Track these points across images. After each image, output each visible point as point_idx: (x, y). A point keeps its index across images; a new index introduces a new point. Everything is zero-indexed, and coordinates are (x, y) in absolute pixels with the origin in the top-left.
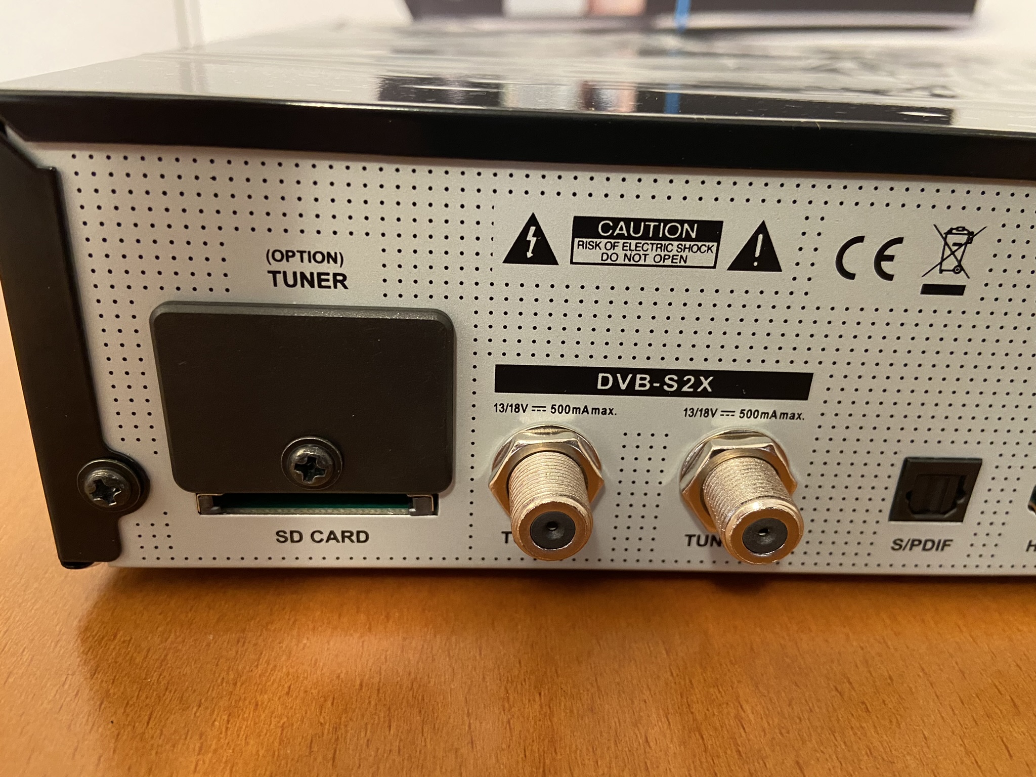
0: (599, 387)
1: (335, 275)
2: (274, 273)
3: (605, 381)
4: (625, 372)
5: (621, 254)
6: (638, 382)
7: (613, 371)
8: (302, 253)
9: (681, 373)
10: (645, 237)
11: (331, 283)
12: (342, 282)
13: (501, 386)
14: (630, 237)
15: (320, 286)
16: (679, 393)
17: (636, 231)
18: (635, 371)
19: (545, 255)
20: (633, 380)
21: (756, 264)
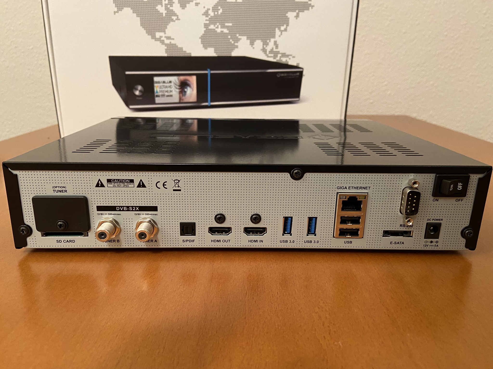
0: (117, 210)
1: (65, 190)
2: (54, 190)
3: (118, 209)
4: (121, 207)
5: (117, 185)
6: (124, 209)
7: (119, 207)
8: (59, 187)
9: (132, 207)
10: (120, 182)
11: (64, 192)
12: (66, 191)
14: (117, 182)
15: (62, 192)
16: (132, 211)
17: (118, 181)
18: (123, 207)
19: (102, 186)
20: (123, 208)
21: (141, 187)
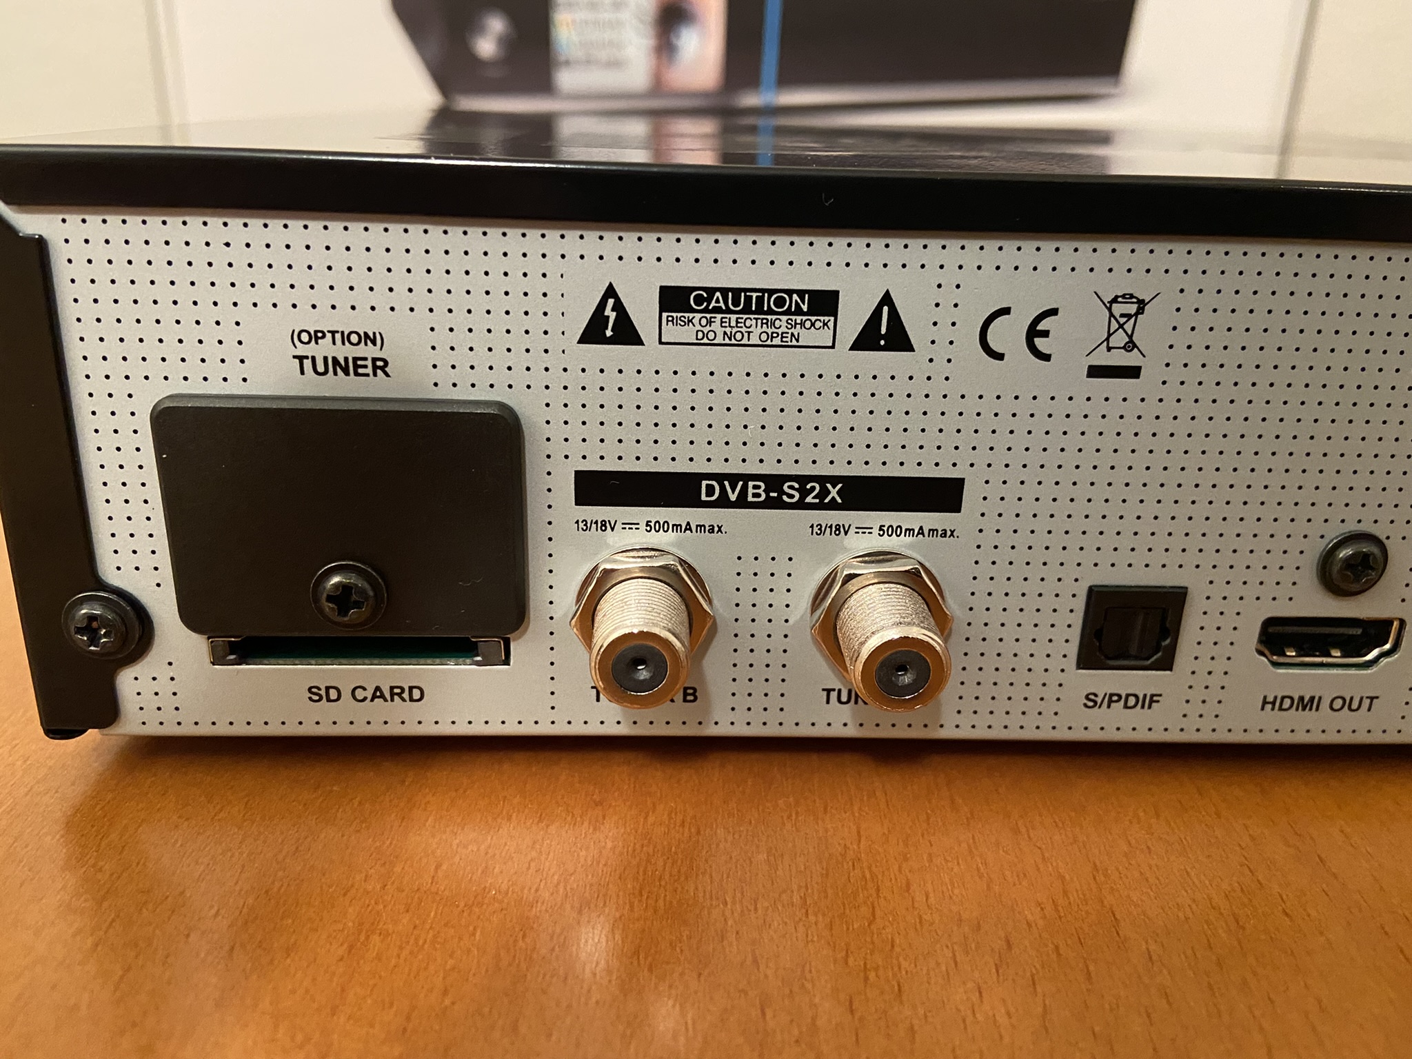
0: (704, 497)
1: (374, 360)
2: (301, 359)
3: (710, 490)
4: (734, 478)
5: (720, 331)
6: (751, 491)
7: (719, 478)
8: (333, 333)
9: (803, 480)
10: (748, 310)
11: (369, 370)
12: (383, 369)
13: (583, 498)
14: (729, 311)
15: (356, 374)
16: (801, 505)
17: (736, 303)
18: (747, 478)
19: (627, 334)
20: (745, 489)
21: (882, 343)
